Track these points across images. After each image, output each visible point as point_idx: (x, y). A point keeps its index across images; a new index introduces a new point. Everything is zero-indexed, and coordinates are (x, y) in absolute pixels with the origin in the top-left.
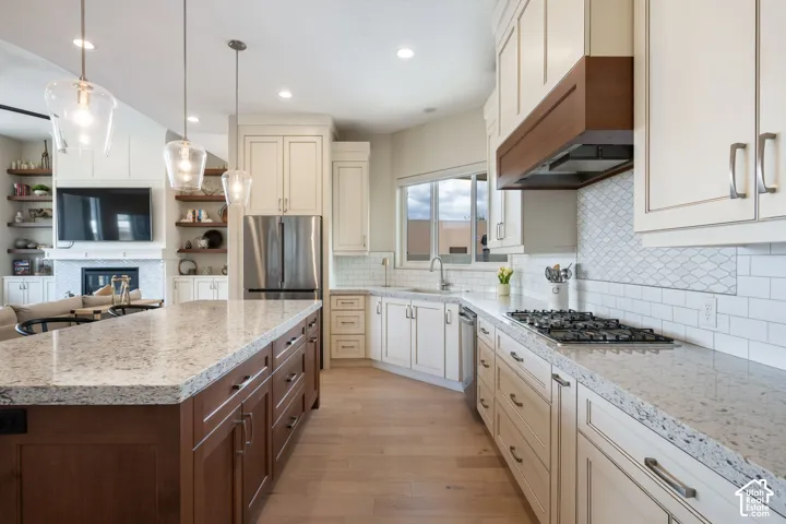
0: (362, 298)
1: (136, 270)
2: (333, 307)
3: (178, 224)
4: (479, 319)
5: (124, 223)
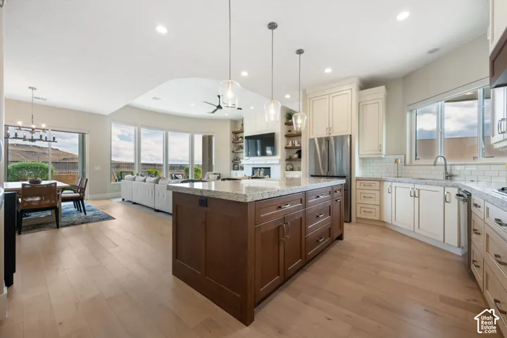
0: (378, 182)
1: (269, 168)
2: (358, 187)
3: (286, 148)
4: (473, 197)
5: (269, 152)
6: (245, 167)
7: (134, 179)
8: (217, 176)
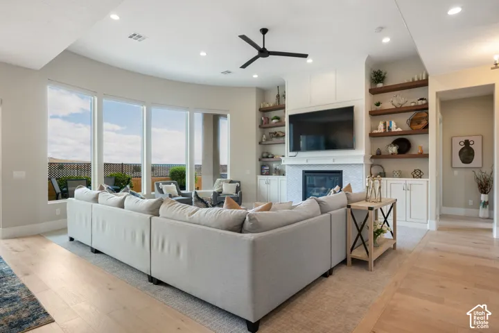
1: (340, 173)
3: (370, 135)
6: (287, 169)
7: (96, 199)
8: (234, 185)
